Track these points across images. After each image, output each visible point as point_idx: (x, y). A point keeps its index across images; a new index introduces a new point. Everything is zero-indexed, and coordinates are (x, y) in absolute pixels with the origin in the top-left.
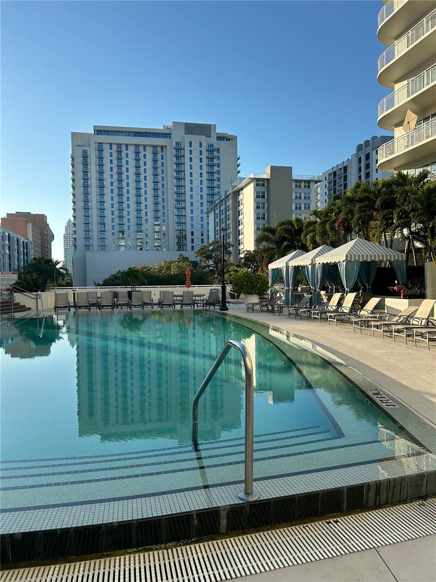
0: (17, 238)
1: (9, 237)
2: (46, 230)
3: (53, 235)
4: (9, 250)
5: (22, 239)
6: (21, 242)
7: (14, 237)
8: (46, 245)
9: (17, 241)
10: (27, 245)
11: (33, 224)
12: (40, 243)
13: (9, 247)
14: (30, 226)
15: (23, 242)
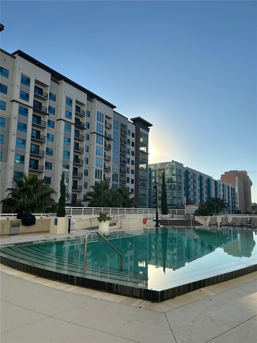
0: (228, 186)
1: (223, 185)
2: (247, 180)
3: (252, 182)
4: (223, 192)
5: (231, 186)
6: (230, 187)
7: (226, 185)
8: (247, 189)
9: (228, 187)
10: (234, 189)
11: (239, 177)
12: (243, 187)
13: (223, 191)
14: (237, 178)
15: (232, 187)
